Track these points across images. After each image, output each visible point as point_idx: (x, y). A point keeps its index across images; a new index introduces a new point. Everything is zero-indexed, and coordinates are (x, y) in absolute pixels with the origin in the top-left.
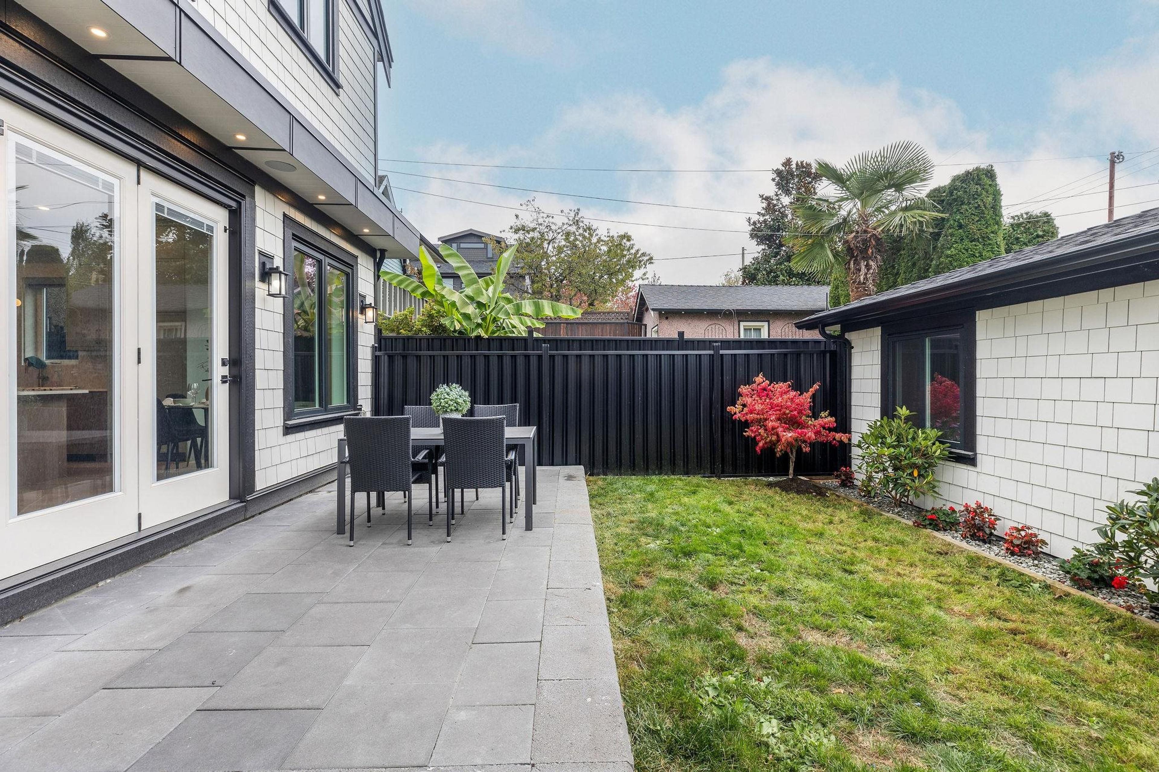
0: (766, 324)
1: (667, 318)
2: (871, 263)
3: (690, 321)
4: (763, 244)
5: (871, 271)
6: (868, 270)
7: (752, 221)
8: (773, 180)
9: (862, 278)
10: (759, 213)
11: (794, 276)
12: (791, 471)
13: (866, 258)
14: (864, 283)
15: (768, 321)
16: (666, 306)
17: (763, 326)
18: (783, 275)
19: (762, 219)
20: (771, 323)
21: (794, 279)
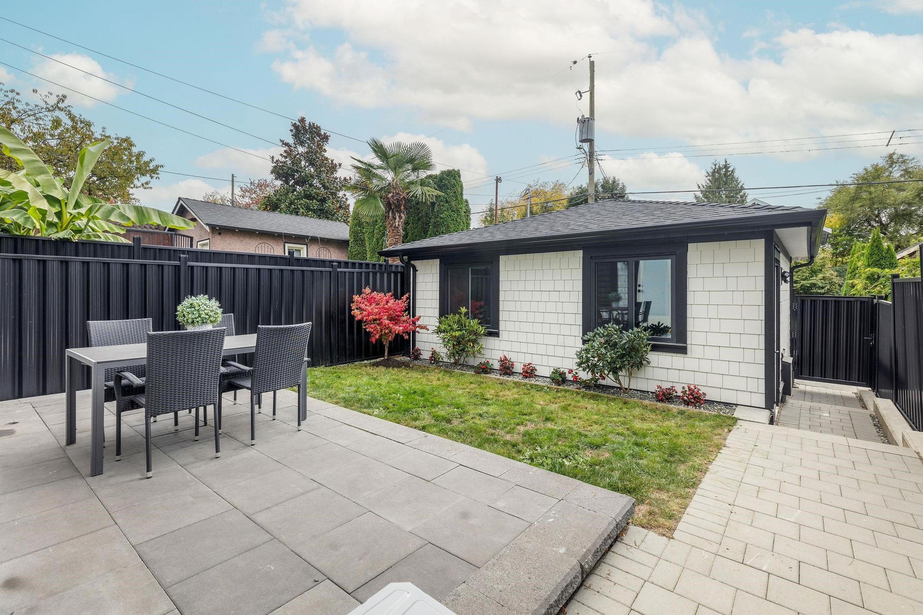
0: (305, 247)
1: (220, 234)
2: (402, 215)
3: (242, 238)
4: (280, 179)
5: (402, 220)
6: (400, 219)
7: (275, 160)
8: (291, 131)
9: (397, 224)
10: (281, 155)
11: (311, 210)
12: (386, 354)
13: (400, 212)
14: (398, 228)
15: (307, 245)
16: (219, 223)
17: (302, 248)
18: (303, 209)
19: (283, 159)
20: (309, 246)
21: (310, 213)
